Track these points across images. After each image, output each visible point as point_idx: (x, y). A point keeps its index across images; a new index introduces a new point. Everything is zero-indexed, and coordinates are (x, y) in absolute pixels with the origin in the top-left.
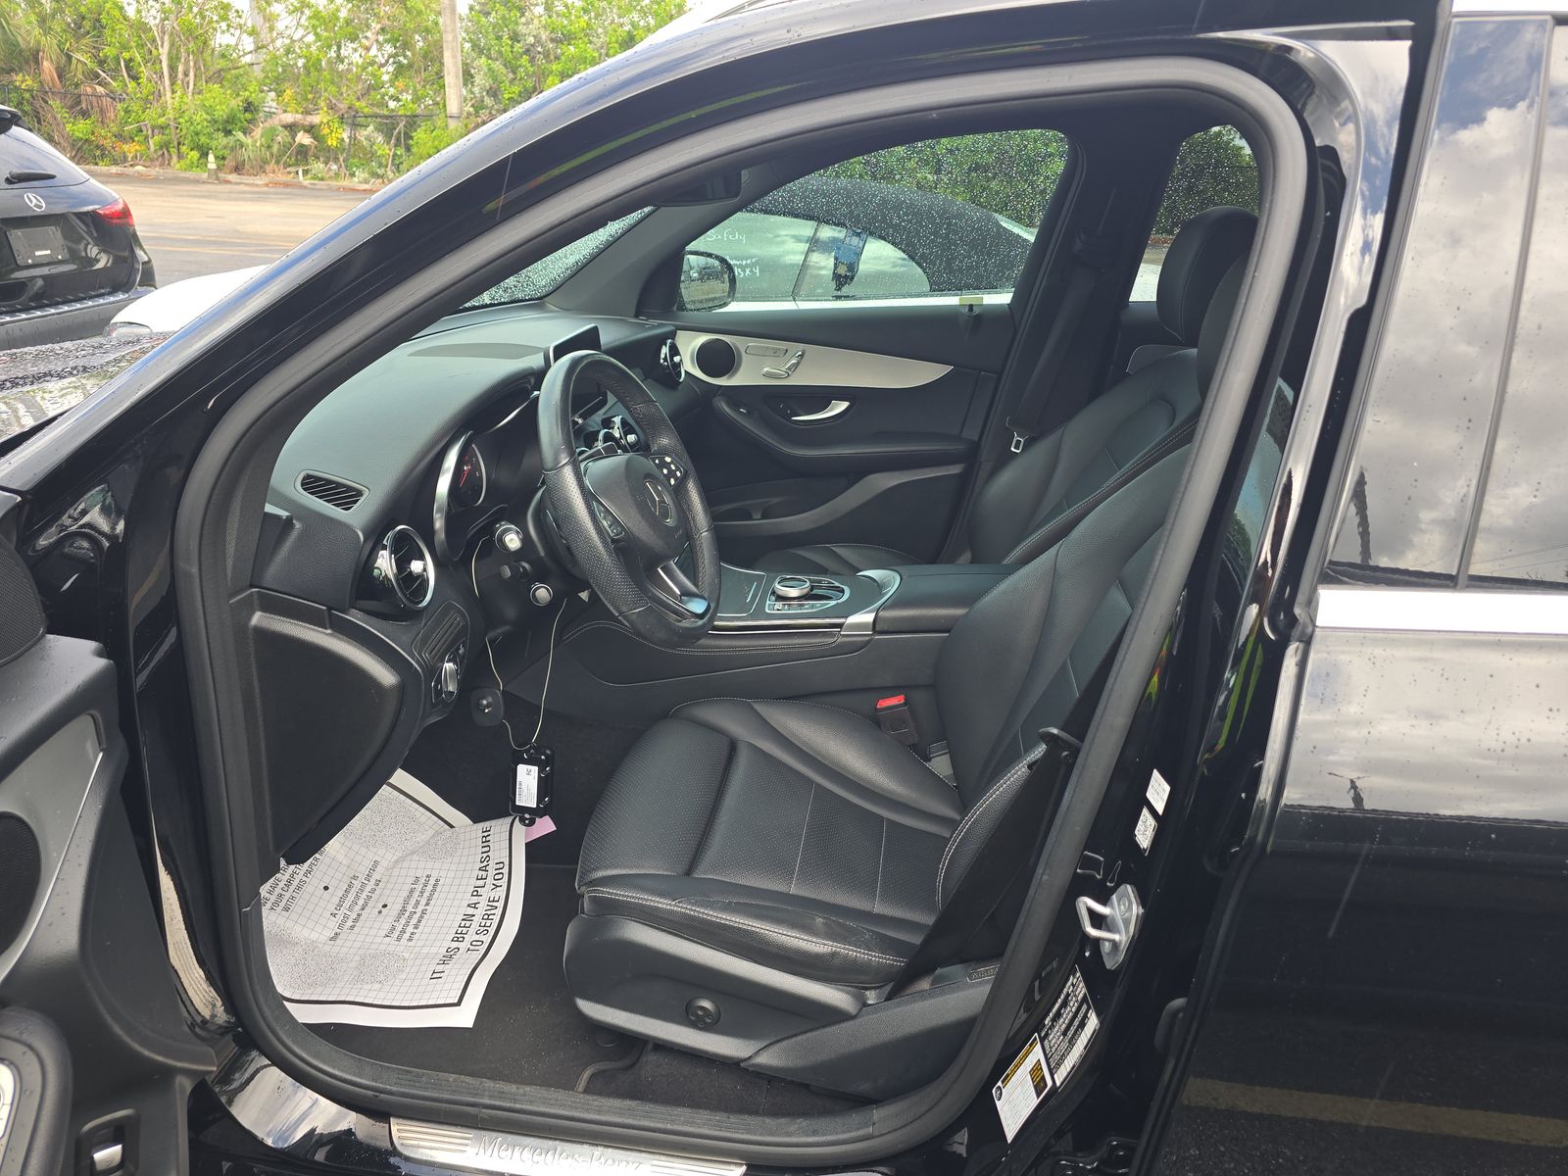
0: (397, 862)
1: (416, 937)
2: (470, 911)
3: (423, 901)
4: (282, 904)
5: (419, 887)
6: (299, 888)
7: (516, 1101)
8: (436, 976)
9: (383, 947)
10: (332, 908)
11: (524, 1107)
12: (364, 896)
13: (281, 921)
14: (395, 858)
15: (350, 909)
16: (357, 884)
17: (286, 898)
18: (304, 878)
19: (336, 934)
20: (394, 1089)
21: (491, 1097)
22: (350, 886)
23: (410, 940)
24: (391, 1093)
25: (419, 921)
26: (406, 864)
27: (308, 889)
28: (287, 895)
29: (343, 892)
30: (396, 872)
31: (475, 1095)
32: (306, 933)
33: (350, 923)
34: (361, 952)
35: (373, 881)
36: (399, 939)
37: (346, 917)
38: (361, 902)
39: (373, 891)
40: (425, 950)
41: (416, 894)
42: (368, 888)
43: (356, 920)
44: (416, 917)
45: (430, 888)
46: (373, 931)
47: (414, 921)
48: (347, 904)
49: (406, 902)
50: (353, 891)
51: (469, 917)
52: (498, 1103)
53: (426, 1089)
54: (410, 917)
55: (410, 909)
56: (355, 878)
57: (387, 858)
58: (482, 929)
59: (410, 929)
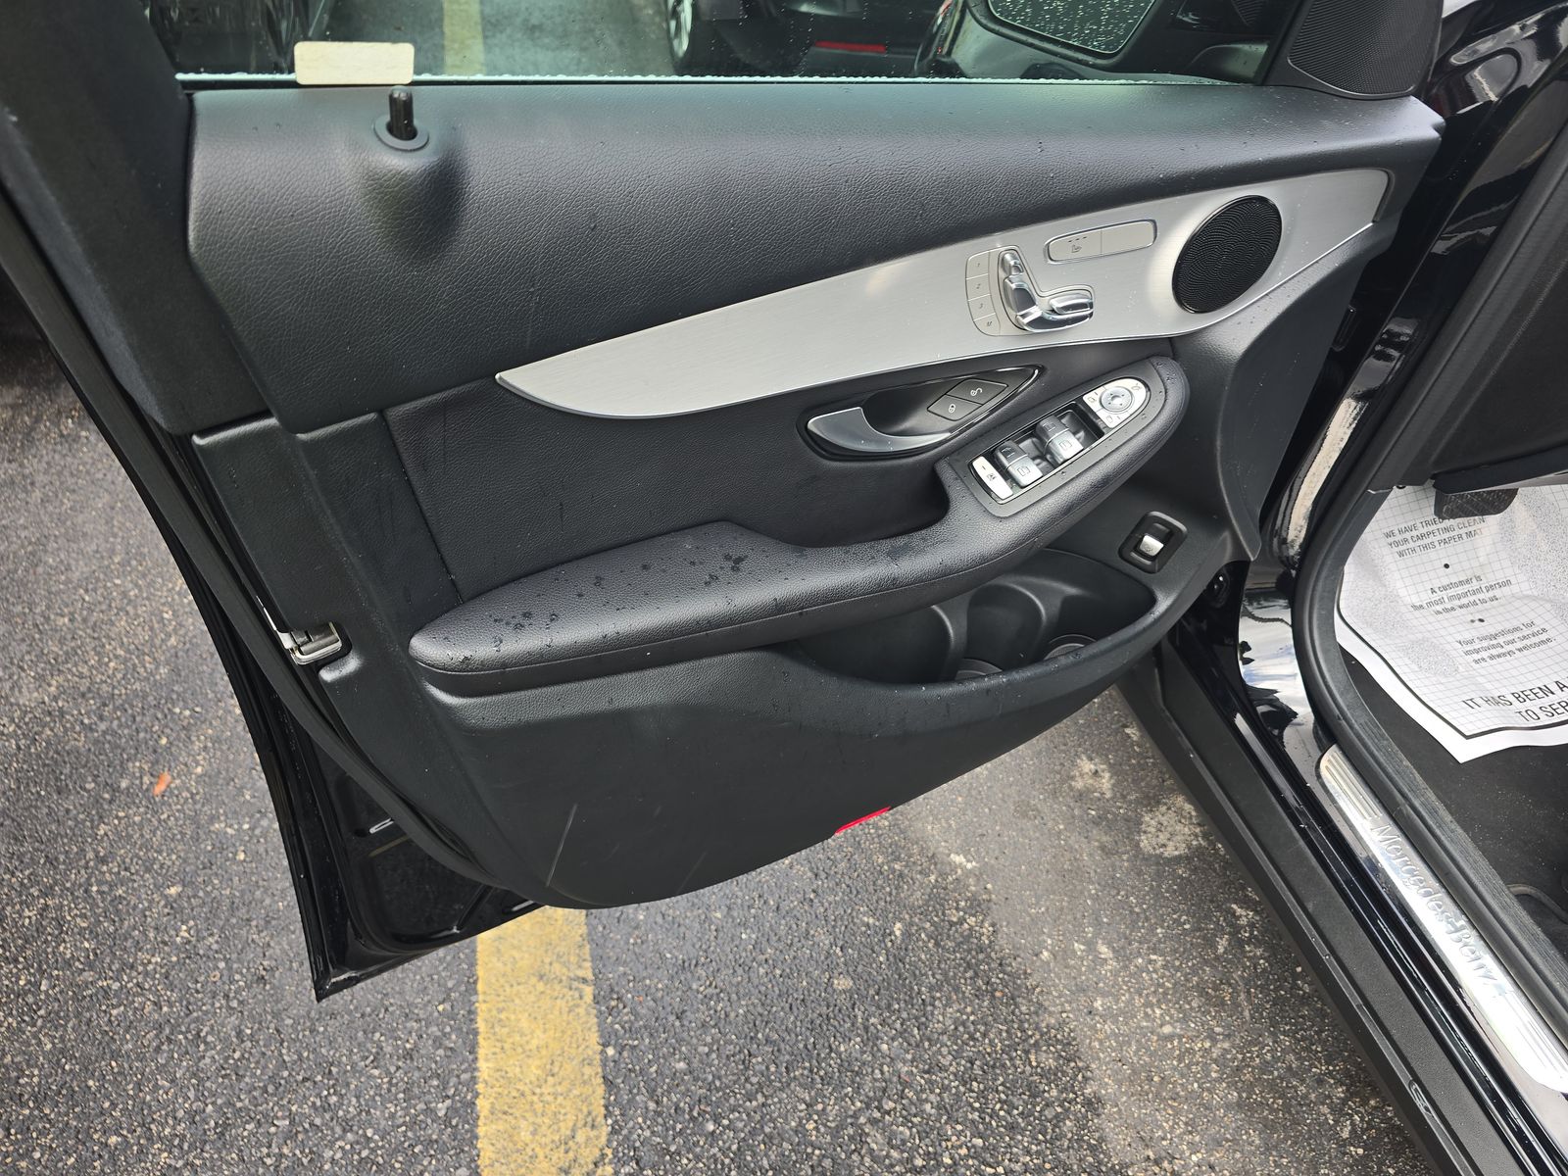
0: (1528, 596)
1: (1483, 664)
2: (1554, 688)
3: (1519, 645)
4: (1401, 548)
5: (1526, 632)
6: (1425, 547)
7: (1440, 827)
8: (1470, 703)
9: (1448, 647)
10: (1436, 584)
11: (1443, 838)
12: (1472, 598)
13: (1388, 559)
14: (1529, 593)
15: (1451, 598)
16: (1475, 585)
17: (1409, 546)
18: (1436, 544)
19: (1421, 606)
20: (1356, 726)
21: (1423, 804)
22: (1468, 581)
23: (1476, 662)
24: (1351, 727)
25: (1499, 656)
26: (1533, 604)
27: (1432, 554)
28: (1411, 545)
29: (1457, 580)
30: (1517, 604)
31: (1411, 790)
32: (1399, 584)
33: (1439, 608)
34: (1427, 635)
35: (1491, 594)
36: (1467, 653)
37: (1441, 601)
38: (1464, 601)
39: (1484, 601)
40: (1481, 680)
41: (1519, 634)
42: (1481, 596)
43: (1446, 610)
44: (1500, 650)
45: (1536, 640)
46: (1453, 630)
47: (1494, 652)
48: (1451, 592)
49: (1503, 633)
50: (1466, 587)
51: (1546, 691)
52: (1424, 813)
53: (1379, 749)
54: (1496, 646)
55: (1501, 640)
56: (1479, 579)
57: (1522, 585)
58: (1549, 709)
59: (1485, 654)
